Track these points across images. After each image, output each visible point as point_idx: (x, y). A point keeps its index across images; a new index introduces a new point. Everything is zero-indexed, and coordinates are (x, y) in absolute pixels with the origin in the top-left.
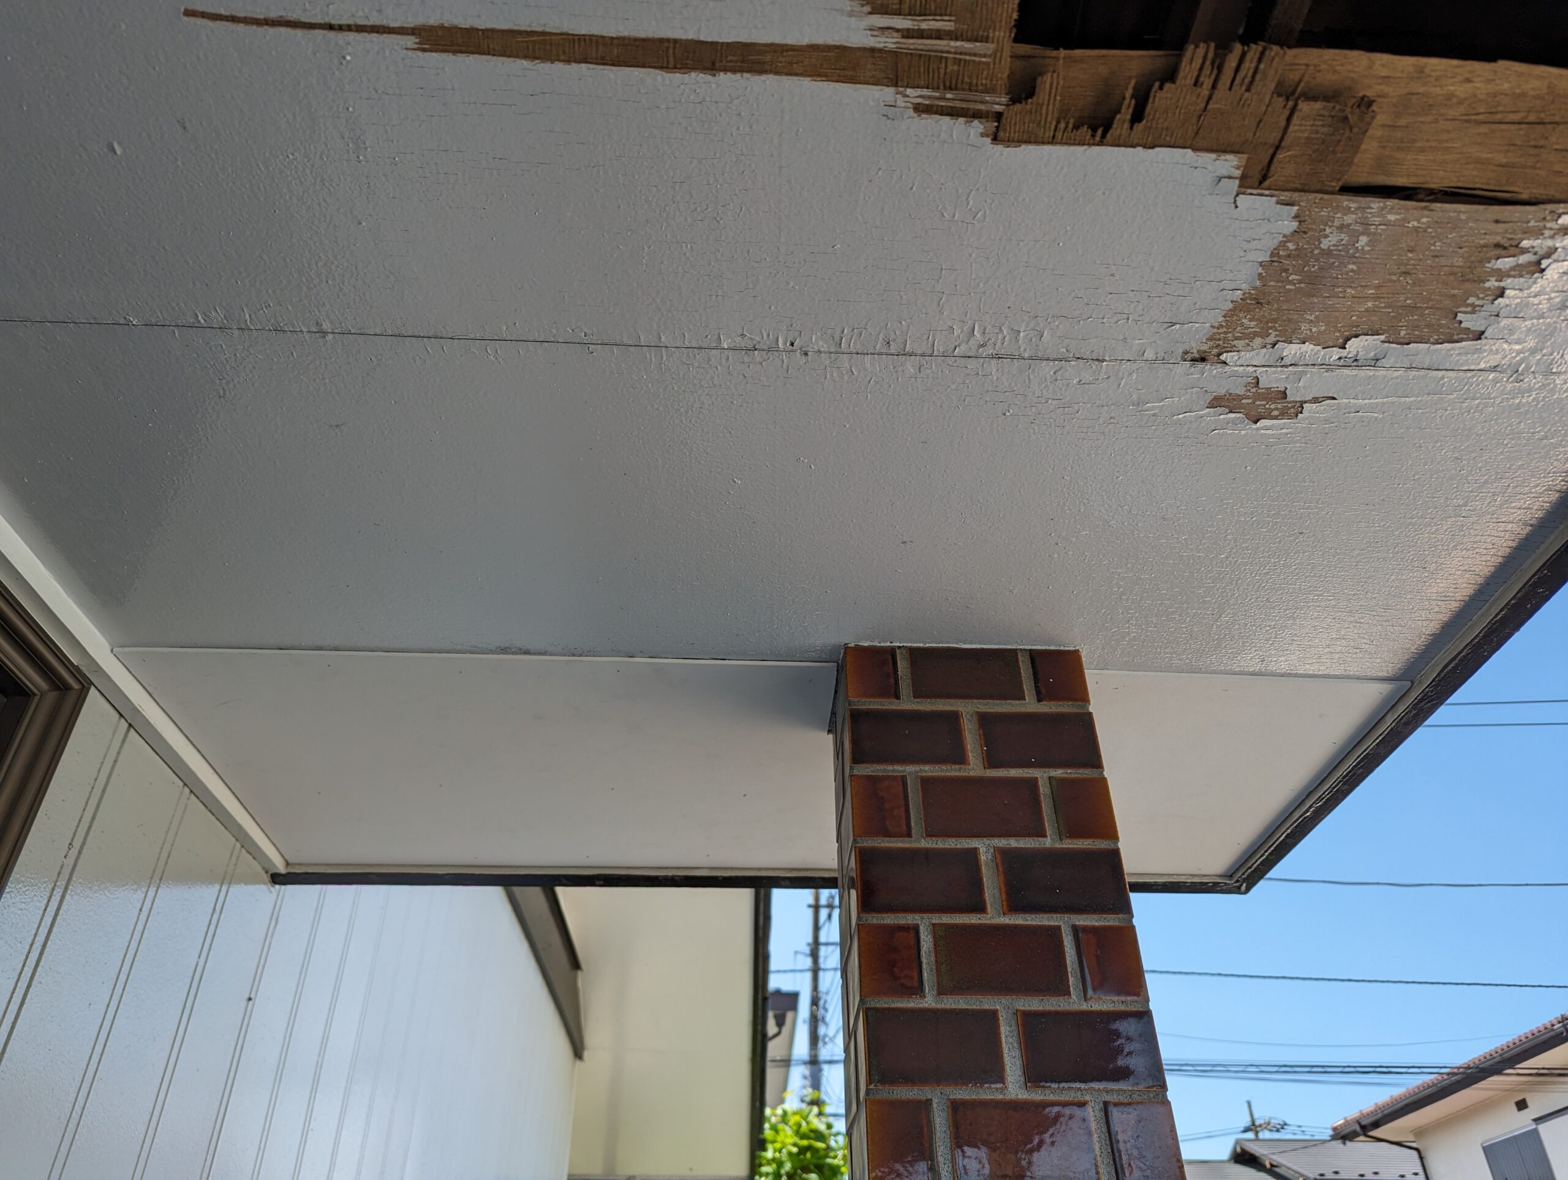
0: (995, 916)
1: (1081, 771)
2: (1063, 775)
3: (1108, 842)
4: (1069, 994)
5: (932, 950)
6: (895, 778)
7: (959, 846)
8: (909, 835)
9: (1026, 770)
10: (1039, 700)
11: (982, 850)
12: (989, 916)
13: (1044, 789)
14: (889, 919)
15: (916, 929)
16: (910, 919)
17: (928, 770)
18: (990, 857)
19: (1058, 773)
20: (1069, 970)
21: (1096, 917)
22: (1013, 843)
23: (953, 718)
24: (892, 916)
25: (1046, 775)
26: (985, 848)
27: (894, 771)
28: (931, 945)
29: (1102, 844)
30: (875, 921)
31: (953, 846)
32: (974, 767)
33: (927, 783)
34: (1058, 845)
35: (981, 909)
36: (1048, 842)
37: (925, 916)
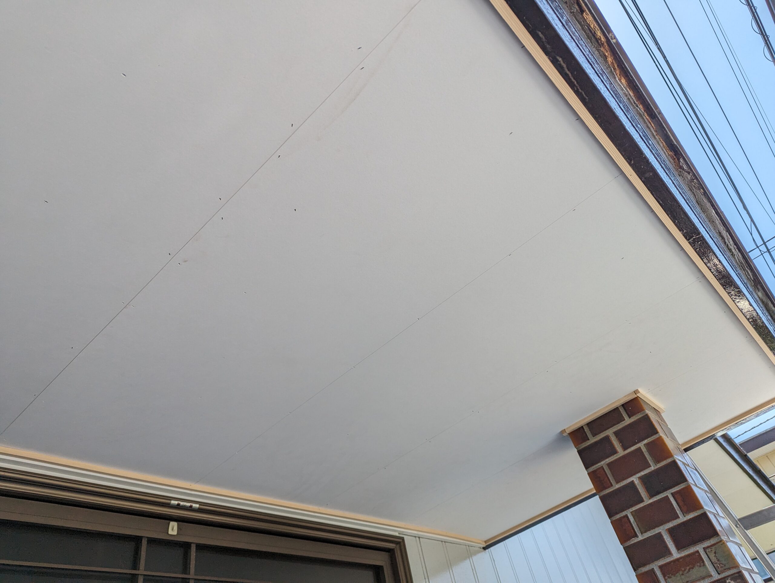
0: (648, 501)
1: (652, 437)
2: (648, 441)
3: (671, 458)
4: (679, 518)
5: (634, 521)
6: (599, 468)
7: (627, 482)
8: (612, 485)
9: (636, 446)
10: (630, 418)
11: (635, 480)
12: (646, 502)
13: (644, 450)
14: (618, 516)
15: (626, 516)
16: (624, 514)
17: (608, 460)
18: (638, 481)
19: (646, 442)
20: (676, 509)
21: (677, 487)
22: (642, 473)
23: (607, 438)
24: (618, 515)
25: (643, 444)
26: (635, 479)
27: (598, 466)
28: (633, 519)
29: (669, 460)
30: (615, 519)
31: (626, 483)
32: (621, 452)
33: (609, 465)
34: (656, 468)
35: (642, 501)
36: (652, 468)
37: (627, 510)
